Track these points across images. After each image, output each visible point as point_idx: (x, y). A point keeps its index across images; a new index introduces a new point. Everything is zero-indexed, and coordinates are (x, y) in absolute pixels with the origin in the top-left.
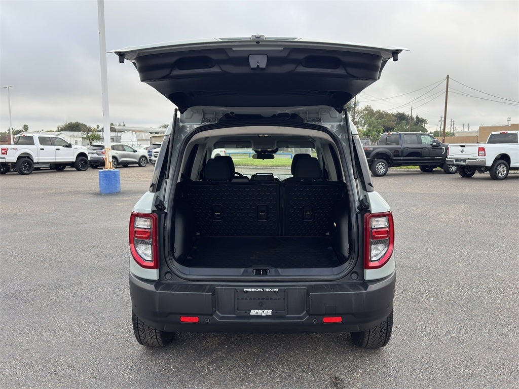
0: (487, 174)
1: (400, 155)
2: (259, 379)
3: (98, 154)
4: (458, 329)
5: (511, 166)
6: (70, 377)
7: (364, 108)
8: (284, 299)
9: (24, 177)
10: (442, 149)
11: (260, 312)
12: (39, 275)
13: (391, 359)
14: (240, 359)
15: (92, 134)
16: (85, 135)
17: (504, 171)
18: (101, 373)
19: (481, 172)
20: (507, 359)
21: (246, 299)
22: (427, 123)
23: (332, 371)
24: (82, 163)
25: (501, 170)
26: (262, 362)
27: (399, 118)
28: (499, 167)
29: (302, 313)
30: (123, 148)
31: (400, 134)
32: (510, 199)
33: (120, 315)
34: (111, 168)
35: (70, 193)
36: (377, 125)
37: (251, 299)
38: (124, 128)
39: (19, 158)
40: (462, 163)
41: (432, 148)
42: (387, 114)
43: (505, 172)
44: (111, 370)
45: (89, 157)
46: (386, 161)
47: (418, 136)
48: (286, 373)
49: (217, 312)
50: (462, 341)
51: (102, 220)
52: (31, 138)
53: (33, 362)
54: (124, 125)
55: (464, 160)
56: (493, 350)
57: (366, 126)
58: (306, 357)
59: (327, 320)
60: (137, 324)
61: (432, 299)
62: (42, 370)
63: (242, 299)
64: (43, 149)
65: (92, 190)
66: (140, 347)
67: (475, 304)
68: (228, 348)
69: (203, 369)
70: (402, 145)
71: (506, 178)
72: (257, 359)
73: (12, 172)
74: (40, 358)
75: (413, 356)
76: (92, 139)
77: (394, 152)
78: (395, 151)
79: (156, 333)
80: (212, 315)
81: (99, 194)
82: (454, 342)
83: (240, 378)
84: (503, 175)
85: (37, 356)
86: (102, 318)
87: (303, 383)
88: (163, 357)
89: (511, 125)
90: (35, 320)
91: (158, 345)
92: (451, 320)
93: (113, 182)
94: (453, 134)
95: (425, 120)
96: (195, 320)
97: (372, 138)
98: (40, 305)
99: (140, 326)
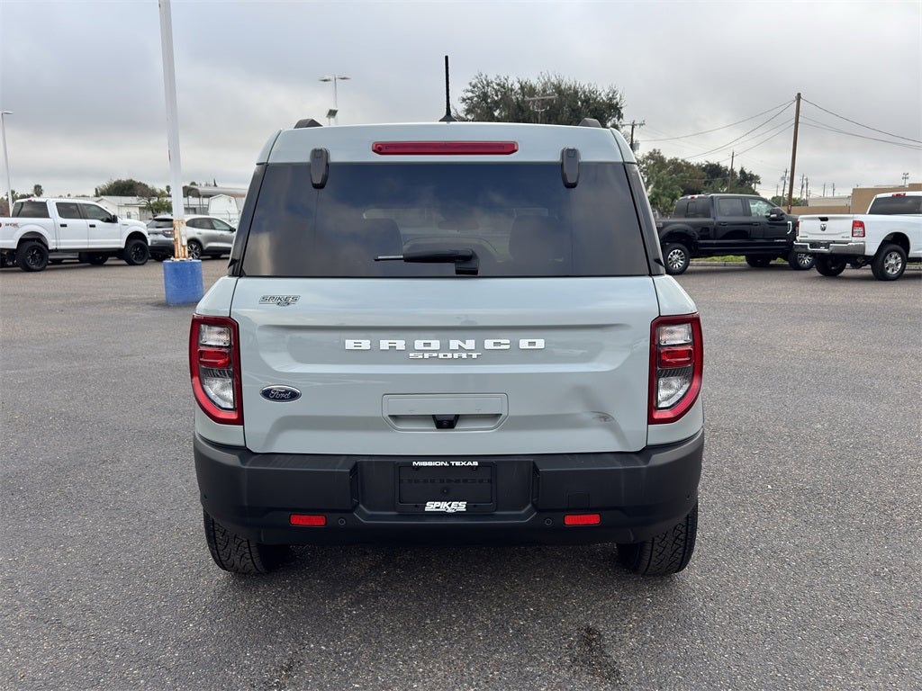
0: (867, 271)
1: (712, 235)
2: (445, 632)
3: (167, 236)
4: (817, 540)
5: (910, 255)
6: (86, 629)
7: (647, 155)
8: (490, 481)
9: (31, 275)
10: (787, 224)
11: (443, 506)
12: (45, 444)
13: (693, 594)
14: (410, 595)
15: (156, 200)
16: (144, 202)
17: (897, 265)
18: (144, 623)
19: (856, 266)
20: (909, 595)
21: (416, 481)
22: (759, 183)
23: (581, 617)
24: (137, 251)
25: (893, 262)
26: (450, 599)
27: (709, 172)
28: (888, 257)
29: (524, 507)
30: (210, 224)
31: (712, 197)
32: (908, 312)
33: (189, 515)
34: (185, 257)
35: (112, 302)
36: (671, 185)
37: (425, 481)
38: (215, 189)
39: (22, 241)
40: (822, 249)
41: (770, 224)
42: (688, 166)
43: (899, 267)
44: (164, 617)
45: (150, 239)
46: (686, 247)
47: (745, 202)
48: (495, 621)
49: (361, 506)
50: (825, 561)
51: (167, 349)
52: (44, 205)
53: (18, 603)
54: (215, 185)
55: (827, 245)
56: (883, 578)
57: (651, 187)
58: (534, 591)
59: (570, 520)
60: (214, 531)
61: (770, 487)
62: (33, 618)
63: (410, 481)
64: (65, 226)
65: (154, 298)
66: (222, 575)
67: (847, 496)
68: (388, 574)
69: (339, 614)
70: (714, 218)
71: (901, 277)
72: (441, 594)
73: (10, 266)
74: (31, 595)
75: (735, 589)
76: (156, 209)
77: (701, 231)
78: (703, 228)
79: (249, 547)
80: (351, 511)
81: (165, 305)
82: (810, 563)
83: (408, 630)
84: (895, 272)
85: (27, 592)
86: (155, 522)
87: (527, 638)
88: (263, 592)
89: (910, 185)
90: (28, 526)
91: (255, 570)
92: (804, 524)
93: (189, 283)
94: (805, 203)
95: (757, 178)
96: (318, 521)
97: (661, 208)
98: (41, 497)
99: (219, 535)
